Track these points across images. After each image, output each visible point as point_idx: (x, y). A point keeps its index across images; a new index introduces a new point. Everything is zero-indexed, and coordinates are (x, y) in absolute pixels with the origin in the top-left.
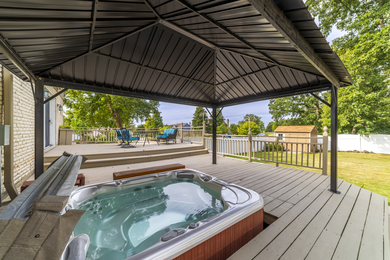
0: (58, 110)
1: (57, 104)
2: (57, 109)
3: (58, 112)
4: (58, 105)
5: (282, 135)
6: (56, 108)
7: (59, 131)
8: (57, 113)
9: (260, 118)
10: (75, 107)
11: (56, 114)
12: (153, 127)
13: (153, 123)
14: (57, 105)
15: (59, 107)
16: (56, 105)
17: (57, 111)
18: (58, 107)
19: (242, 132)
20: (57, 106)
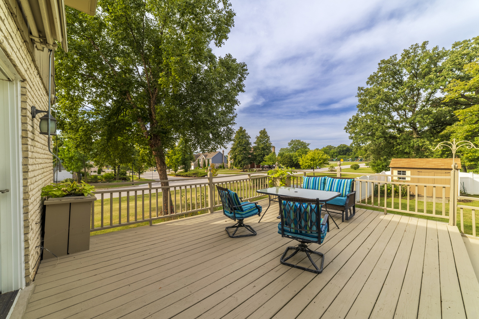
0: (37, 132)
1: (33, 108)
2: (30, 128)
3: (37, 138)
4: (35, 112)
5: (405, 172)
6: (24, 123)
7: (43, 209)
8: (30, 142)
9: (308, 144)
10: (72, 128)
11: (26, 151)
12: (179, 157)
13: (179, 152)
14: (29, 108)
15: (42, 119)
16: (23, 109)
17: (30, 135)
18: (37, 122)
19: (306, 164)
20: (29, 114)
